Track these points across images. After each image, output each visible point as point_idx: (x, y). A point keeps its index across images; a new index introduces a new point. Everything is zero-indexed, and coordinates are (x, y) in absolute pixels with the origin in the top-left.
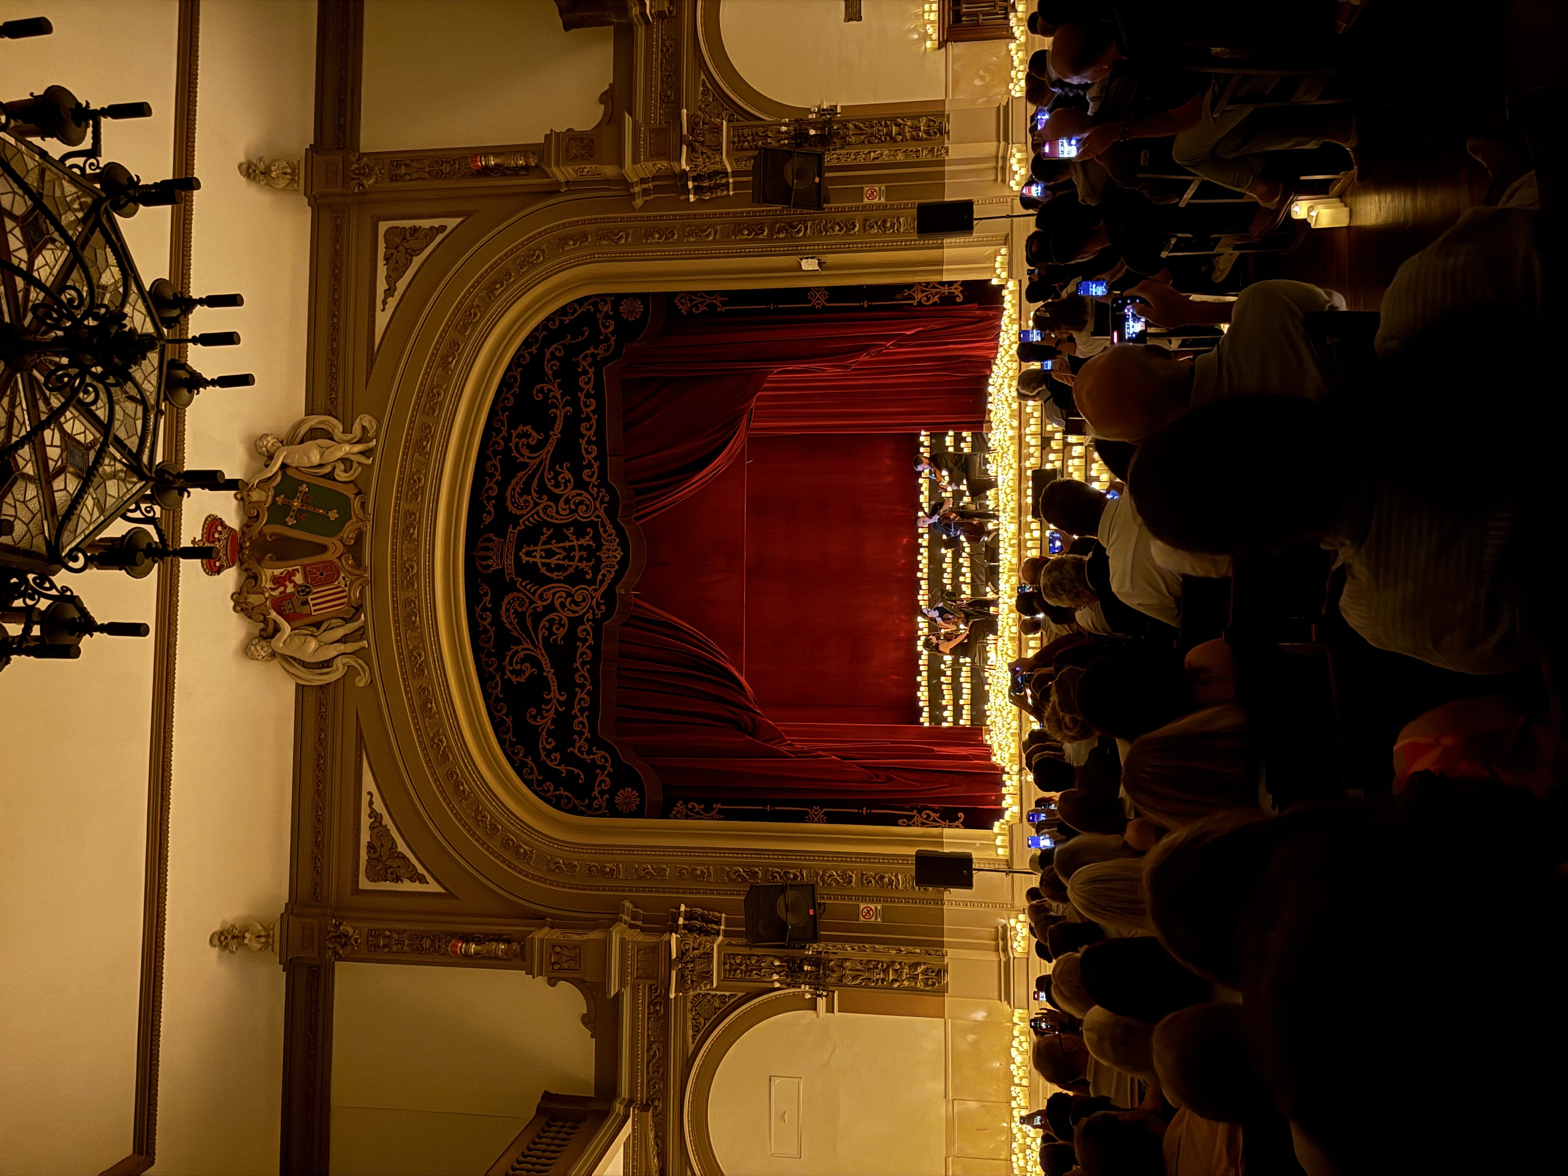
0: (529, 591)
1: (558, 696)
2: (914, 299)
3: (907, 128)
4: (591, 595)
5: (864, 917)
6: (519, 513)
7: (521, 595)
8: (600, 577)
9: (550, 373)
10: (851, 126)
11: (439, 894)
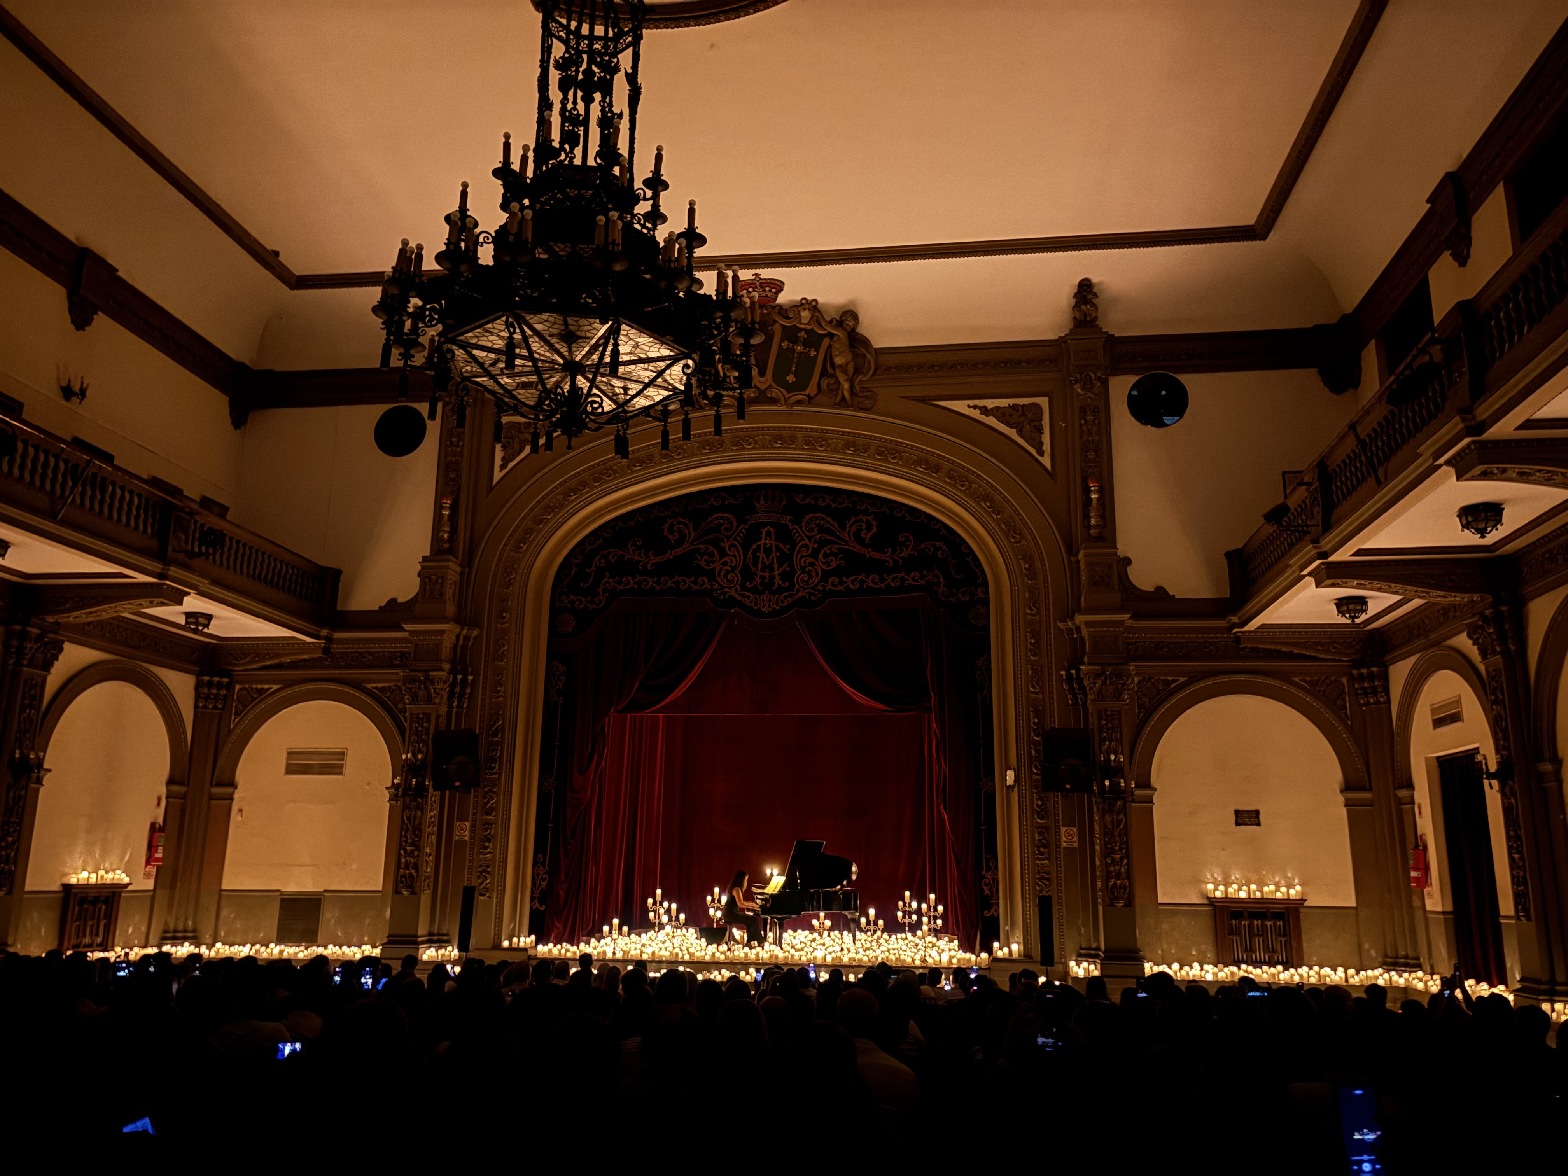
0: (738, 535)
1: (652, 562)
2: (987, 872)
3: (1117, 868)
4: (733, 587)
5: (459, 826)
6: (803, 524)
7: (734, 528)
8: (747, 594)
9: (923, 546)
10: (1121, 816)
11: (492, 480)
